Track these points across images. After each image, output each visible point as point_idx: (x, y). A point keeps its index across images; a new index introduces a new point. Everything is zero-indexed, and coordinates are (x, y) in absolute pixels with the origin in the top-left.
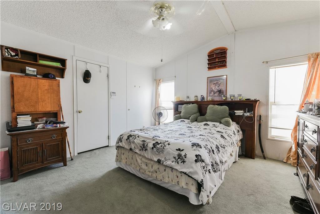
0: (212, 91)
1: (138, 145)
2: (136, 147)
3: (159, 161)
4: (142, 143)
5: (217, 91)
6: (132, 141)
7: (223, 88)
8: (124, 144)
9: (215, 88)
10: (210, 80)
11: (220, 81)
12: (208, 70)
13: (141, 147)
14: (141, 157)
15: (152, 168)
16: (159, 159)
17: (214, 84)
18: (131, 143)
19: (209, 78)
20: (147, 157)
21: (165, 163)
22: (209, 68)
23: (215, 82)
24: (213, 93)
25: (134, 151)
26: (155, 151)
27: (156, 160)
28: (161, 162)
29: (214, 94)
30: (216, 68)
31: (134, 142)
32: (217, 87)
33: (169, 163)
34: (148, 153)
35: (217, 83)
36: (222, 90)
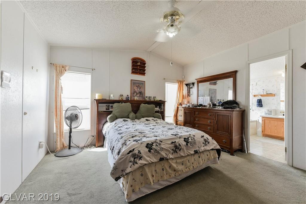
0: (135, 92)
1: (169, 149)
2: (167, 153)
3: (196, 152)
4: (173, 145)
5: (138, 92)
6: (159, 149)
7: (142, 90)
8: (148, 159)
9: (137, 90)
10: (134, 83)
11: (140, 85)
12: (131, 74)
13: (173, 150)
14: (175, 161)
15: (189, 162)
16: (195, 150)
17: (137, 86)
18: (160, 151)
19: (132, 81)
20: (184, 156)
21: (201, 151)
22: (133, 72)
23: (137, 85)
24: (135, 93)
25: (168, 158)
26: (189, 145)
27: (193, 152)
28: (198, 152)
29: (137, 94)
30: (137, 73)
31: (162, 149)
32: (138, 89)
33: (202, 149)
34: (184, 151)
35: (139, 86)
36: (142, 92)
